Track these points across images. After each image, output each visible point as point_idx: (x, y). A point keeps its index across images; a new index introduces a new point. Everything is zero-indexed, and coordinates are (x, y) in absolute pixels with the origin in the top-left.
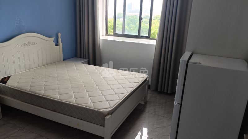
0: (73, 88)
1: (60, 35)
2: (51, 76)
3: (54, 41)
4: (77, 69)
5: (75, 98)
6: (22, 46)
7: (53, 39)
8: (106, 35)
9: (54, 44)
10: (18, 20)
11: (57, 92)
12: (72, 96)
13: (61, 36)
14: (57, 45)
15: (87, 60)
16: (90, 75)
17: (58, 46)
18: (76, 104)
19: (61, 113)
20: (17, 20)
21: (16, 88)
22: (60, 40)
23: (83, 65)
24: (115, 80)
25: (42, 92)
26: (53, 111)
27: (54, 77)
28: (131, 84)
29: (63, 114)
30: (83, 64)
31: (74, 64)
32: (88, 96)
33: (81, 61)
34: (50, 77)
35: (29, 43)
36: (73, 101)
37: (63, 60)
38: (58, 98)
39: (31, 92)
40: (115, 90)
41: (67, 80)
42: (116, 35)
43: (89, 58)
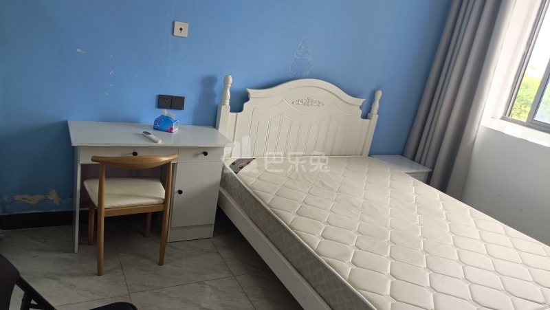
0: (360, 233)
1: (379, 94)
2: (326, 184)
3: (361, 107)
4: (391, 187)
5: (353, 263)
6: (293, 103)
7: (360, 101)
8: (503, 118)
9: (360, 112)
10: (303, 47)
11: (321, 228)
12: (347, 255)
13: (381, 98)
14: (365, 116)
15: (427, 170)
16: (418, 213)
17: (368, 120)
18: (349, 281)
19: (311, 285)
20: (300, 48)
21: (250, 187)
22: (376, 106)
23: (412, 180)
24: (488, 254)
25: (289, 217)
26: (296, 270)
27: (332, 190)
28: (539, 288)
29: (314, 288)
30: (410, 177)
31: (389, 171)
32: (389, 272)
33: (411, 168)
34: (323, 185)
35: (308, 102)
36: (345, 270)
37: (369, 156)
38: (316, 247)
39: (271, 207)
40: (475, 287)
41: (356, 207)
42: (533, 124)
43: (433, 168)
